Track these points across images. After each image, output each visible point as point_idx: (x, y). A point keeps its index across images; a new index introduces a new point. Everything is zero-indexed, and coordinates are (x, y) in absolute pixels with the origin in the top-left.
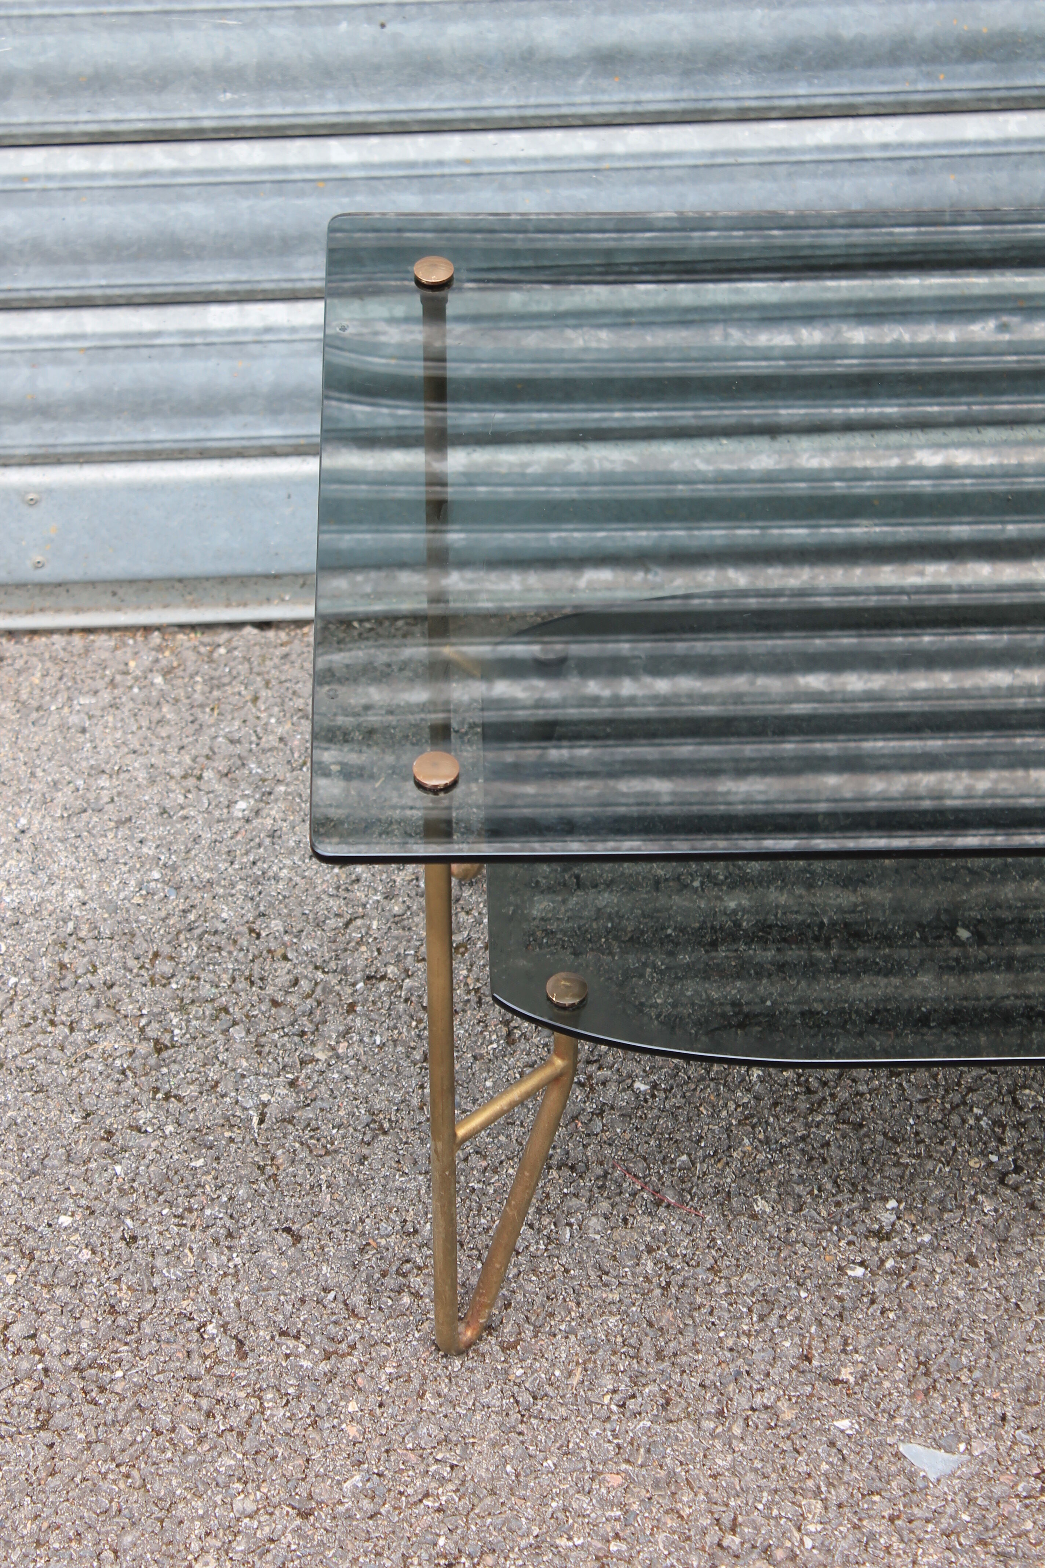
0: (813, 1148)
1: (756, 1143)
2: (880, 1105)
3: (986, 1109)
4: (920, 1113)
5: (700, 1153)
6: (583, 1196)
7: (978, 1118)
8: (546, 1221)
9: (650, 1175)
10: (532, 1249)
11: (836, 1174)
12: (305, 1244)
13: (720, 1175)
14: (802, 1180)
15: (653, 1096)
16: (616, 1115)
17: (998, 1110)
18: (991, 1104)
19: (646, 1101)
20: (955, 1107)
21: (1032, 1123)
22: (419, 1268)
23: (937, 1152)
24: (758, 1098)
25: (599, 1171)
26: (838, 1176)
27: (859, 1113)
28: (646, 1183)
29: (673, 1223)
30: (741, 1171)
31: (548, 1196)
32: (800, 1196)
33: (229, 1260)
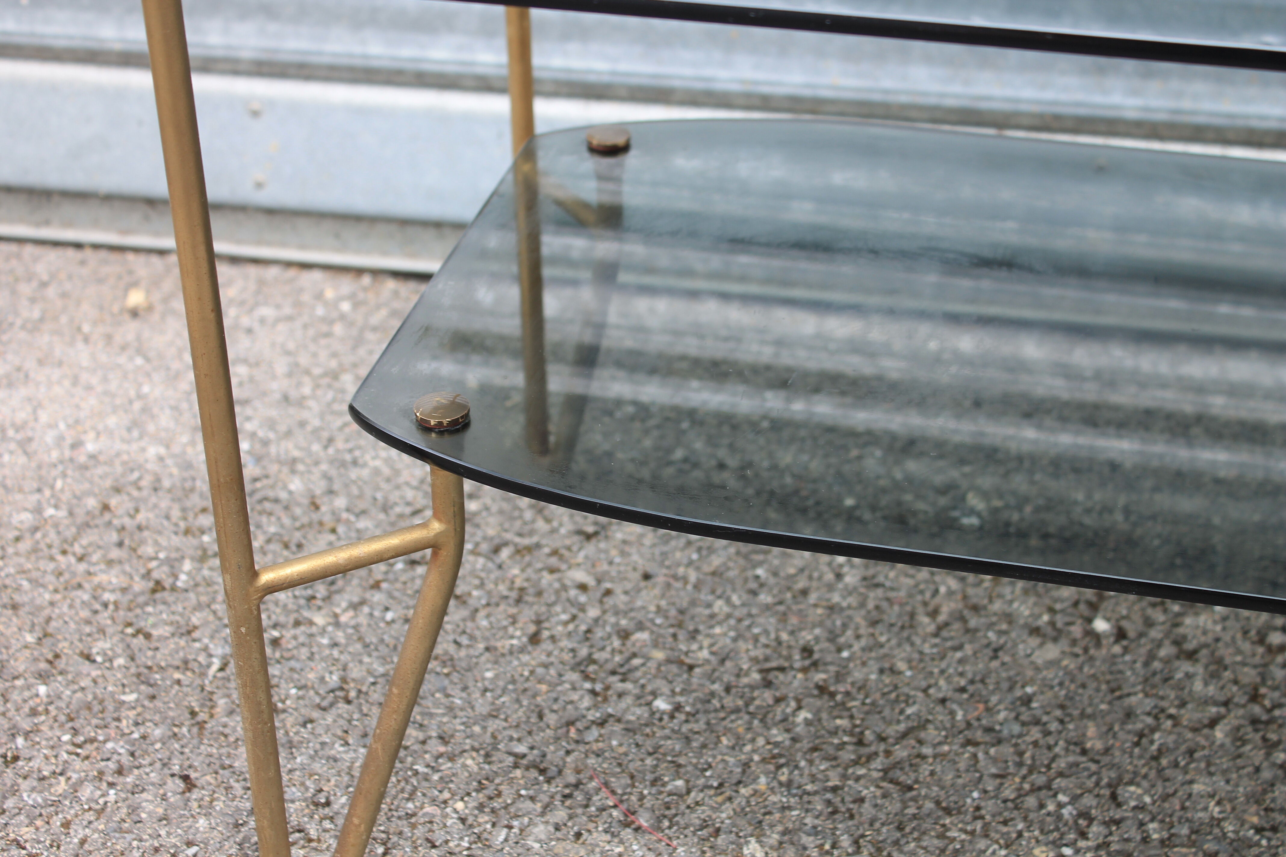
0: (843, 801)
1: (775, 784)
2: (943, 772)
3: (1075, 799)
4: (989, 788)
5: (701, 781)
6: (540, 801)
7: (1060, 806)
8: (483, 818)
9: (631, 794)
10: (451, 844)
11: (860, 832)
12: (195, 794)
13: (716, 809)
14: (815, 831)
15: (672, 717)
16: (618, 727)
17: (1088, 801)
18: (1082, 794)
19: (661, 719)
20: (1035, 789)
21: (1129, 822)
22: (310, 840)
23: (997, 832)
24: (794, 740)
25: (572, 779)
26: (863, 836)
27: (913, 776)
28: (622, 801)
29: (635, 847)
30: (743, 809)
31: (499, 795)
32: (805, 848)
33: (103, 796)
